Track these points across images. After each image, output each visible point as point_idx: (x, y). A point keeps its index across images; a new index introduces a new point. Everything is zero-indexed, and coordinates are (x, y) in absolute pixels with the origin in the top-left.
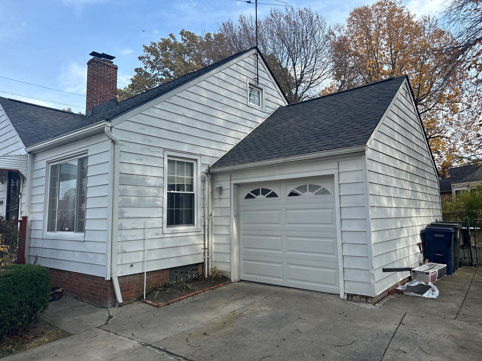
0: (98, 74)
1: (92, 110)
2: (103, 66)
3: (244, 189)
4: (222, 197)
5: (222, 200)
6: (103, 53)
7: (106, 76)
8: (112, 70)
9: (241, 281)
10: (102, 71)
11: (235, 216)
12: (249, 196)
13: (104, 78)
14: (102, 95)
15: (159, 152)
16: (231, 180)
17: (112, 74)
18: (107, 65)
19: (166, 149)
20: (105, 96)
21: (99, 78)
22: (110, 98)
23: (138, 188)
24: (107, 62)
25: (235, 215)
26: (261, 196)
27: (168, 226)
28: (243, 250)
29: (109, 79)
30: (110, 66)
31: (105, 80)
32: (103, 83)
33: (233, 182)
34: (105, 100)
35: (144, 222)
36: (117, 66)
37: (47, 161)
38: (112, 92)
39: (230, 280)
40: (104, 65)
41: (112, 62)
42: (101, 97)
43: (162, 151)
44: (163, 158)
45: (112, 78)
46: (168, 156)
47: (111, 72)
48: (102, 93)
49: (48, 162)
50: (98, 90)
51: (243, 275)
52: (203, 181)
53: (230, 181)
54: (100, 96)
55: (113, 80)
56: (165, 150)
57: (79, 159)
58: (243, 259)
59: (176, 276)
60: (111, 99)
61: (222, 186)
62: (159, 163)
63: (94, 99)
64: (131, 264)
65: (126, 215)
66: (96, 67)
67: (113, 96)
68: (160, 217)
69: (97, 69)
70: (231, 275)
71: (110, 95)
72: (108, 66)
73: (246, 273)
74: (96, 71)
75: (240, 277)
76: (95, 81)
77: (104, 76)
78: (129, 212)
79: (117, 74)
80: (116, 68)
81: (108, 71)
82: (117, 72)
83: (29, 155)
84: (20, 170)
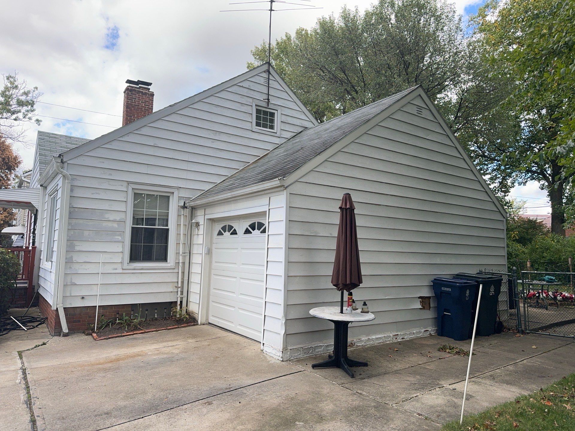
2: (138, 93)
5: (199, 236)
6: (138, 81)
7: (140, 104)
8: (148, 97)
9: (208, 323)
10: (136, 99)
12: (220, 233)
15: (122, 185)
17: (147, 101)
18: (142, 92)
19: (131, 182)
21: (133, 107)
23: (93, 222)
24: (142, 90)
25: (206, 253)
26: (227, 233)
27: (131, 261)
28: (212, 291)
29: (144, 107)
30: (146, 94)
33: (208, 217)
36: (153, 92)
39: (197, 321)
41: (149, 89)
43: (125, 184)
44: (126, 192)
45: (147, 105)
46: (133, 189)
47: (146, 99)
49: (49, 195)
50: (131, 119)
51: (212, 318)
52: (179, 215)
53: (204, 216)
55: (149, 108)
56: (129, 183)
58: (212, 301)
61: (199, 221)
62: (121, 197)
64: (82, 297)
65: (77, 248)
66: (130, 96)
68: (120, 251)
70: (198, 317)
75: (207, 319)
76: (129, 110)
79: (153, 101)
80: (152, 95)
81: (143, 99)
82: (153, 99)
83: (41, 188)
84: (33, 203)
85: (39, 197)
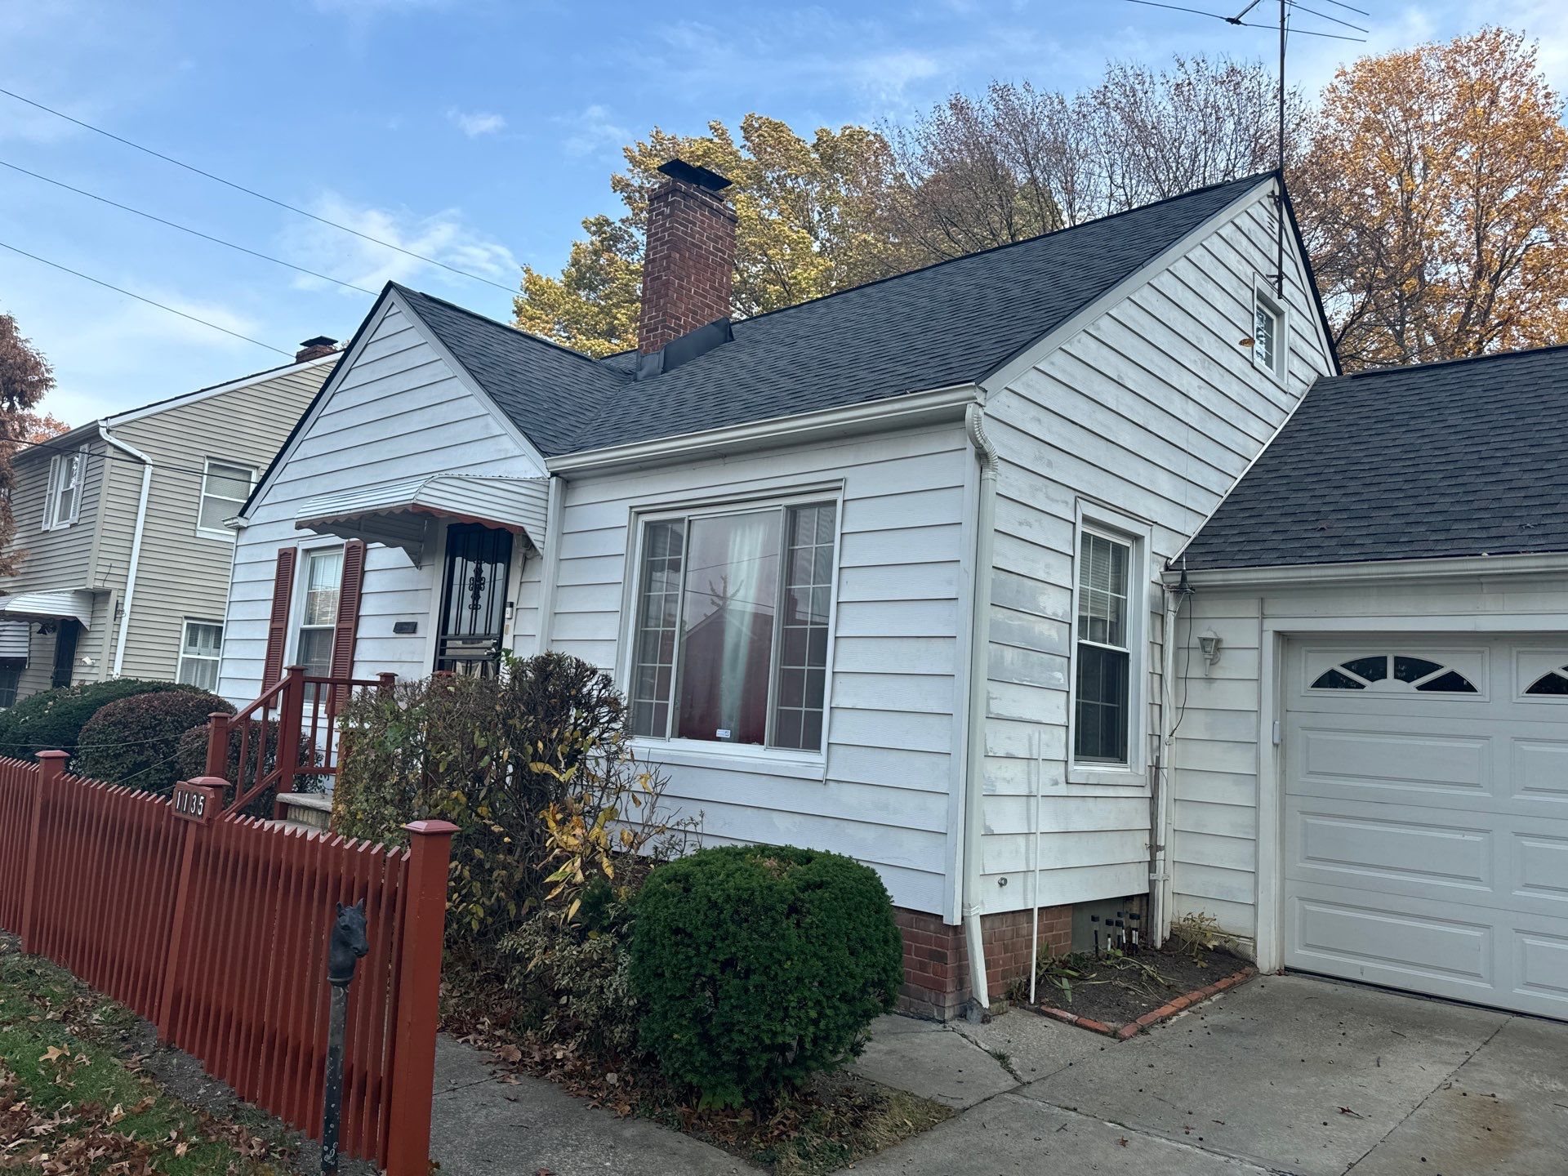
0: (686, 233)
1: (663, 352)
2: (700, 208)
3: (1310, 652)
4: (1217, 673)
5: (1216, 685)
7: (705, 243)
8: (723, 226)
9: (1288, 971)
10: (695, 224)
11: (1275, 745)
12: (1331, 680)
13: (701, 248)
14: (694, 305)
15: (1068, 503)
16: (1263, 617)
17: (721, 238)
19: (1081, 495)
20: (698, 306)
21: (688, 249)
22: (711, 315)
23: (1020, 619)
24: (709, 198)
25: (1276, 741)
26: (1390, 684)
27: (1079, 757)
28: (1301, 865)
29: (712, 253)
30: (719, 212)
31: (701, 256)
32: (698, 265)
33: (1272, 625)
34: (698, 321)
35: (1029, 735)
37: (631, 507)
38: (719, 297)
39: (1253, 964)
40: (704, 207)
42: (690, 311)
44: (1072, 525)
45: (721, 251)
46: (1087, 520)
47: (718, 230)
48: (692, 298)
49: (634, 510)
50: (683, 287)
51: (1300, 952)
52: (1158, 615)
53: (1258, 621)
54: (687, 309)
55: (723, 259)
56: (1078, 495)
57: (788, 507)
58: (1301, 899)
59: (1096, 932)
60: (714, 320)
61: (1221, 636)
62: (1065, 540)
63: (673, 316)
64: (1001, 877)
65: (994, 708)
66: (683, 212)
67: (719, 311)
68: (1062, 723)
69: (684, 219)
70: (1255, 947)
71: (711, 308)
72: (712, 208)
73: (1308, 946)
74: (681, 224)
75: (1282, 956)
76: (678, 255)
77: (701, 241)
78: (1000, 699)
80: (733, 219)
81: (713, 227)
83: (554, 480)
84: (528, 529)
85: (543, 511)
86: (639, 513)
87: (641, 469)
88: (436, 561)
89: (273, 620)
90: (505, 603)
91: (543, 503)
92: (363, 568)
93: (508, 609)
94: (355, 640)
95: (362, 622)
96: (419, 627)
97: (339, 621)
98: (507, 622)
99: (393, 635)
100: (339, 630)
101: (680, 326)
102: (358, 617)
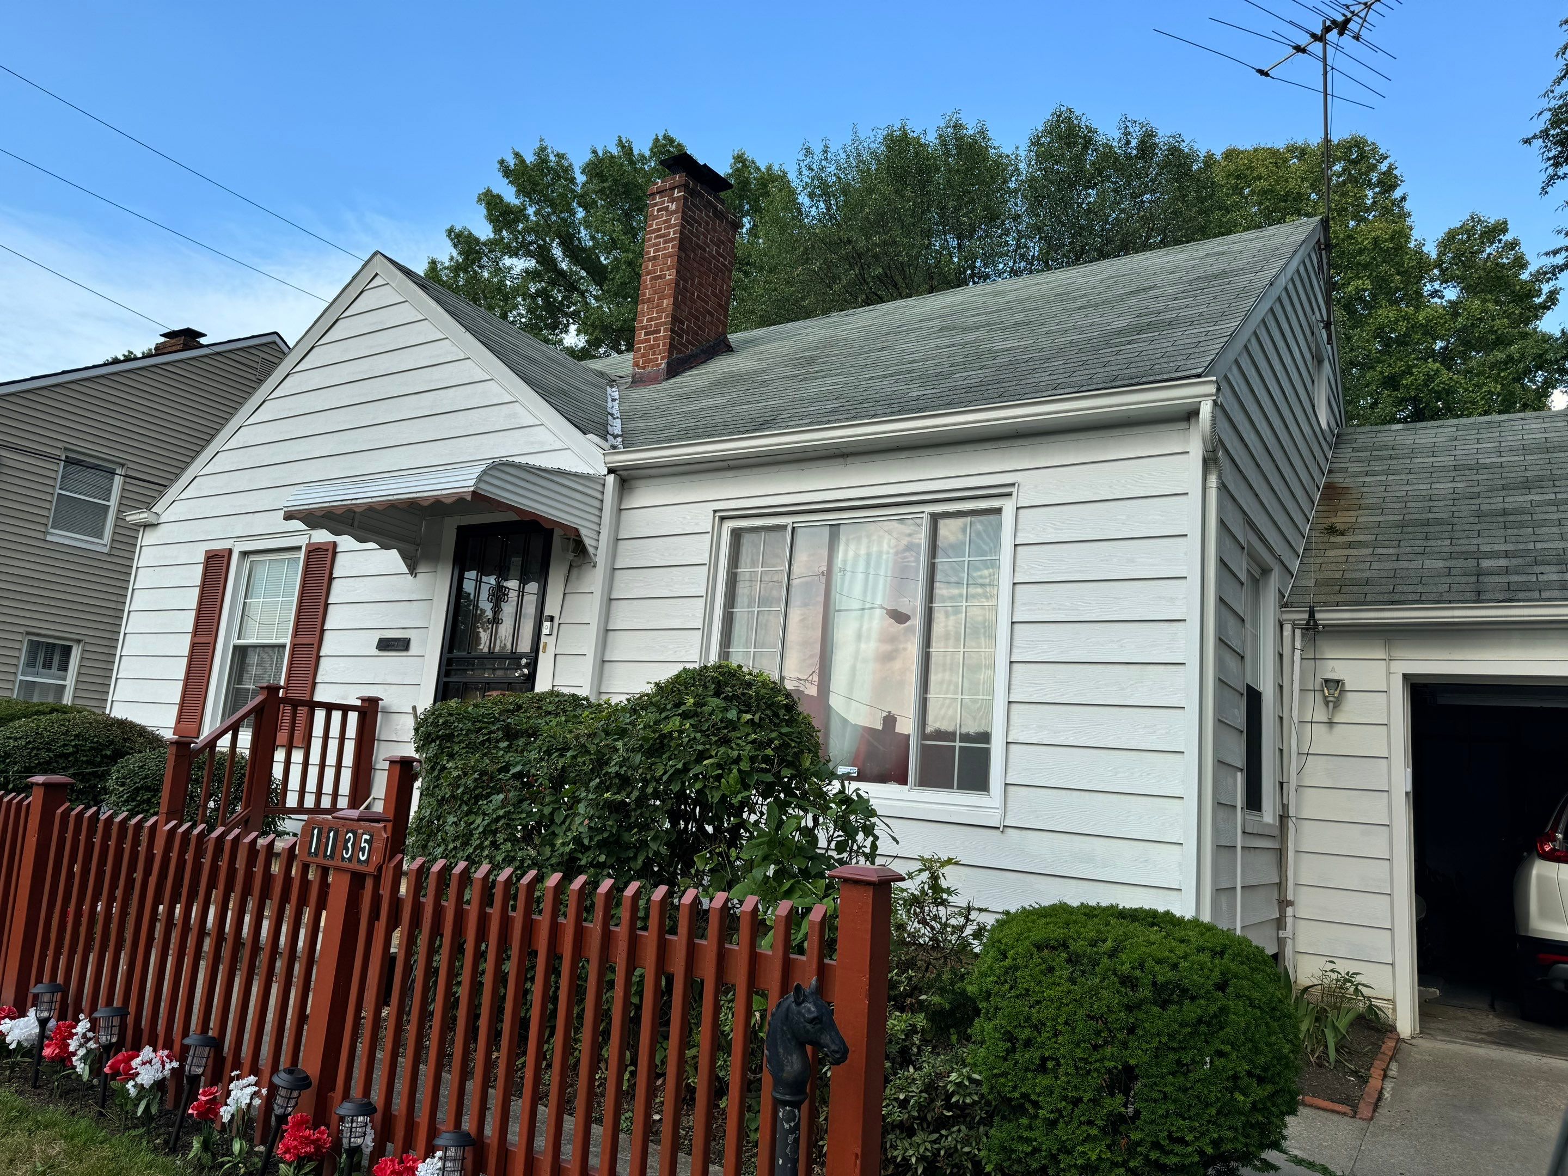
0: (692, 232)
4: (1340, 717)
7: (708, 246)
8: (725, 230)
10: (700, 224)
13: (705, 250)
14: (696, 310)
15: (1240, 525)
16: (1391, 659)
17: (723, 243)
29: (714, 258)
30: (723, 215)
31: (704, 259)
32: (701, 268)
37: (715, 511)
38: (720, 305)
40: (707, 207)
42: (693, 315)
45: (723, 256)
47: (721, 234)
48: (694, 302)
49: (718, 514)
53: (1383, 662)
54: (690, 313)
55: (724, 265)
56: (1246, 518)
57: (929, 515)
62: (1238, 563)
66: (690, 209)
68: (1240, 767)
70: (1394, 1010)
72: (716, 210)
77: (705, 243)
83: (611, 478)
84: (583, 532)
85: (597, 513)
86: (723, 519)
87: (729, 468)
88: (439, 567)
89: (195, 633)
90: (540, 619)
91: (597, 504)
92: (331, 573)
93: (546, 625)
94: (318, 657)
95: (327, 635)
96: (413, 645)
97: (296, 634)
98: (543, 639)
99: (377, 652)
100: (294, 646)
101: (682, 330)
102: (323, 631)
